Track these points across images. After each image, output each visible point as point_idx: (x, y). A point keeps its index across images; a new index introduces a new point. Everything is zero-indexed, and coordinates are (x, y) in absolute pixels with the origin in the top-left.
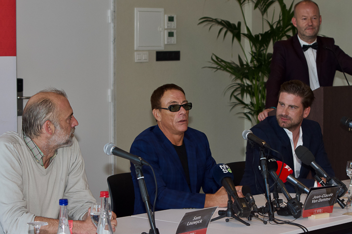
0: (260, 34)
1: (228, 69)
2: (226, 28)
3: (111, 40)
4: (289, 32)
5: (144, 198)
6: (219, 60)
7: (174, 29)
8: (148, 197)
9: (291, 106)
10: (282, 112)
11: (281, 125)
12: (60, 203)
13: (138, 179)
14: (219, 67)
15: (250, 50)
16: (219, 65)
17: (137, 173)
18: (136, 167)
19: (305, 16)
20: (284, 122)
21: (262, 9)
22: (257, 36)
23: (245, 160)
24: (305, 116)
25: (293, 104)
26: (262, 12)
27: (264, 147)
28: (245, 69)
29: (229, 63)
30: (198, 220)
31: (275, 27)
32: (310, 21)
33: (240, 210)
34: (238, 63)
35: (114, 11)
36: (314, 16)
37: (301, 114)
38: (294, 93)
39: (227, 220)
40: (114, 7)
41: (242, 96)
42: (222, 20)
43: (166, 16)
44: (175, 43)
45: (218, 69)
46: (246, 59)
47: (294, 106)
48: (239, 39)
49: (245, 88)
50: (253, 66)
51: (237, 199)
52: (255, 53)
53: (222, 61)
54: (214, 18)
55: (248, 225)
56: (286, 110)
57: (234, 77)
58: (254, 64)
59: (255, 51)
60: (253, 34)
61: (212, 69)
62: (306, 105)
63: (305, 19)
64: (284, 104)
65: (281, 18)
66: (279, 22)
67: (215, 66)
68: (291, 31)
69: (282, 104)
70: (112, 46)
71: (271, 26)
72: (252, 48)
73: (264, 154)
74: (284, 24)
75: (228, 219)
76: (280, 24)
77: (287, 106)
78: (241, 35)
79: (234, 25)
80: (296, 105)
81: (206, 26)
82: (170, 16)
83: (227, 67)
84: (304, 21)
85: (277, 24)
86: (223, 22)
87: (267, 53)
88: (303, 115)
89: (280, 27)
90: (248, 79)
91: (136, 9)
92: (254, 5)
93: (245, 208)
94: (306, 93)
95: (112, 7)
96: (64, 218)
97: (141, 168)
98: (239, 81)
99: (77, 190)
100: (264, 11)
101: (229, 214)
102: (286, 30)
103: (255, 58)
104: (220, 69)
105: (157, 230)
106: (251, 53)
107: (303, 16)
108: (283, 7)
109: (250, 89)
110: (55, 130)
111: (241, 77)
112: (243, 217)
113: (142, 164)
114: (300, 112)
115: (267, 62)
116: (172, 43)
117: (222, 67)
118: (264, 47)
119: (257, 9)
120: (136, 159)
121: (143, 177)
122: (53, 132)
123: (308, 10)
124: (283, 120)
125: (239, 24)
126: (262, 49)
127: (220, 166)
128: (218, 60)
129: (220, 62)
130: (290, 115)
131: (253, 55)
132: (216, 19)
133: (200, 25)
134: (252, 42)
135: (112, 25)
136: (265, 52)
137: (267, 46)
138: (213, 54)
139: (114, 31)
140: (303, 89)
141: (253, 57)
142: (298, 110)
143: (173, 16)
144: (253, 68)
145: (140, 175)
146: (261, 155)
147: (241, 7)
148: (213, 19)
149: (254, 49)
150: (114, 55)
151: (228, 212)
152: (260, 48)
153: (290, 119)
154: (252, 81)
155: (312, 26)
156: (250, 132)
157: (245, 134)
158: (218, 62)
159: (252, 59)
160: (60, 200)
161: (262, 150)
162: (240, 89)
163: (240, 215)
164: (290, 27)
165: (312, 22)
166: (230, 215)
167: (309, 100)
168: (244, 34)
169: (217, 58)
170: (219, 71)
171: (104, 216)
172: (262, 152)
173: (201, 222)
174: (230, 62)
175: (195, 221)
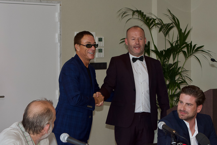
0: (163, 50)
3: (58, 55)
4: (184, 48)
7: (103, 47)
9: (188, 104)
10: (181, 108)
11: (181, 117)
19: (133, 37)
20: (183, 115)
21: (165, 32)
22: (162, 52)
24: (199, 111)
25: (189, 102)
26: (165, 34)
27: (174, 134)
31: (174, 45)
32: (137, 41)
35: (60, 35)
36: (140, 37)
37: (195, 109)
38: (190, 94)
43: (97, 37)
44: (103, 57)
47: (190, 104)
48: (149, 54)
56: (184, 107)
60: (159, 50)
62: (198, 103)
63: (134, 39)
64: (183, 103)
65: (178, 39)
66: (177, 41)
68: (186, 47)
69: (182, 102)
70: (59, 59)
71: (172, 45)
73: (174, 140)
74: (180, 43)
76: (178, 43)
77: (185, 104)
78: (150, 51)
80: (191, 103)
82: (99, 37)
84: (133, 41)
85: (176, 43)
87: (169, 63)
88: (196, 110)
89: (178, 45)
92: (159, 30)
94: (199, 95)
95: (59, 32)
100: (166, 34)
102: (182, 47)
107: (132, 37)
108: (180, 30)
114: (194, 108)
115: (168, 70)
116: (101, 57)
118: (167, 60)
119: (161, 32)
123: (136, 33)
124: (182, 114)
125: (149, 43)
126: (165, 61)
130: (187, 110)
133: (121, 44)
134: (158, 56)
135: (59, 44)
136: (167, 63)
137: (169, 59)
139: (60, 48)
140: (197, 92)
142: (193, 107)
143: (101, 38)
146: (172, 140)
147: (150, 31)
152: (164, 60)
153: (187, 113)
155: (138, 44)
157: (160, 125)
161: (173, 137)
164: (185, 45)
165: (139, 42)
167: (201, 100)
168: (152, 50)
172: (173, 138)
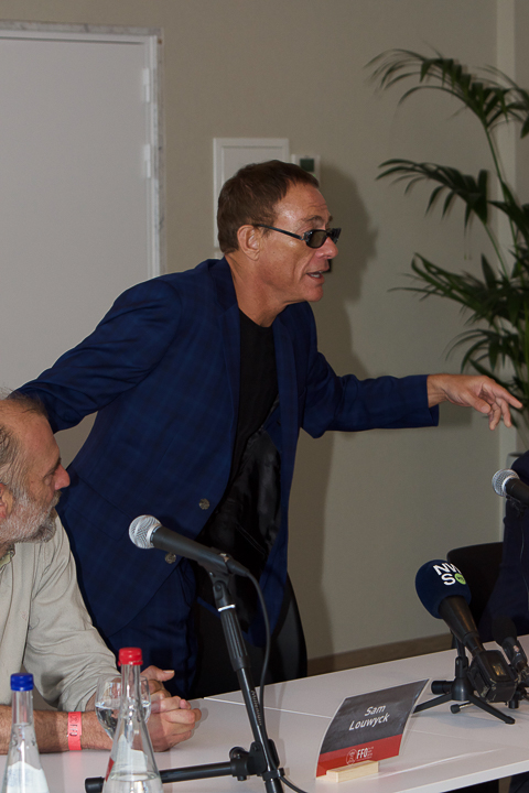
1: (455, 292)
2: (451, 187)
3: (153, 223)
5: (236, 661)
6: (434, 270)
8: (246, 660)
12: (12, 683)
13: (220, 610)
14: (433, 288)
15: (512, 243)
16: (433, 283)
17: (216, 595)
18: (214, 580)
23: (500, 539)
28: (501, 293)
29: (458, 278)
30: (377, 715)
33: (489, 684)
34: (481, 277)
35: (160, 148)
39: (455, 709)
40: (160, 137)
41: (494, 362)
42: (439, 168)
43: (294, 157)
45: (430, 293)
46: (501, 268)
48: (484, 216)
49: (501, 342)
50: (519, 284)
51: (481, 654)
52: (524, 251)
53: (441, 272)
54: (419, 161)
55: (510, 721)
57: (471, 312)
58: (523, 281)
59: (524, 246)
60: (520, 203)
61: (414, 293)
67: (423, 284)
70: (155, 239)
72: (515, 239)
75: (457, 706)
78: (489, 205)
79: (470, 179)
81: (399, 182)
82: (303, 157)
83: (452, 288)
86: (441, 172)
90: (508, 318)
91: (216, 143)
92: (521, 126)
93: (500, 677)
95: (154, 137)
96: (23, 724)
97: (226, 582)
98: (484, 324)
99: (64, 634)
101: (460, 691)
103: (525, 265)
104: (434, 292)
105: (270, 744)
106: (513, 250)
109: (512, 344)
110: (14, 506)
111: (490, 313)
112: (496, 701)
113: (229, 571)
117: (439, 287)
120: (214, 559)
121: (233, 606)
122: (10, 510)
125: (484, 175)
127: (436, 567)
128: (430, 271)
129: (434, 274)
131: (520, 255)
132: (422, 166)
133: (382, 180)
134: (517, 223)
135: (155, 184)
138: (417, 255)
139: (161, 198)
141: (520, 262)
143: (311, 156)
144: (521, 292)
145: (224, 600)
147: (488, 134)
148: (416, 165)
149: (522, 240)
150: (161, 261)
151: (457, 688)
154: (516, 324)
156: (512, 475)
157: (500, 480)
158: (431, 275)
159: (516, 266)
160: (13, 676)
162: (487, 345)
163: (487, 695)
166: (463, 696)
168: (497, 204)
169: (427, 265)
170: (432, 297)
171: (131, 714)
173: (386, 719)
174: (460, 273)
175: (371, 717)
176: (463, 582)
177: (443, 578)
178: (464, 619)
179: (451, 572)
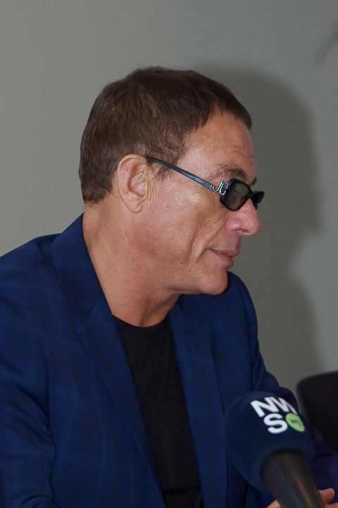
127: (255, 405)
176: (300, 427)
177: (267, 421)
178: (302, 488)
179: (281, 412)
